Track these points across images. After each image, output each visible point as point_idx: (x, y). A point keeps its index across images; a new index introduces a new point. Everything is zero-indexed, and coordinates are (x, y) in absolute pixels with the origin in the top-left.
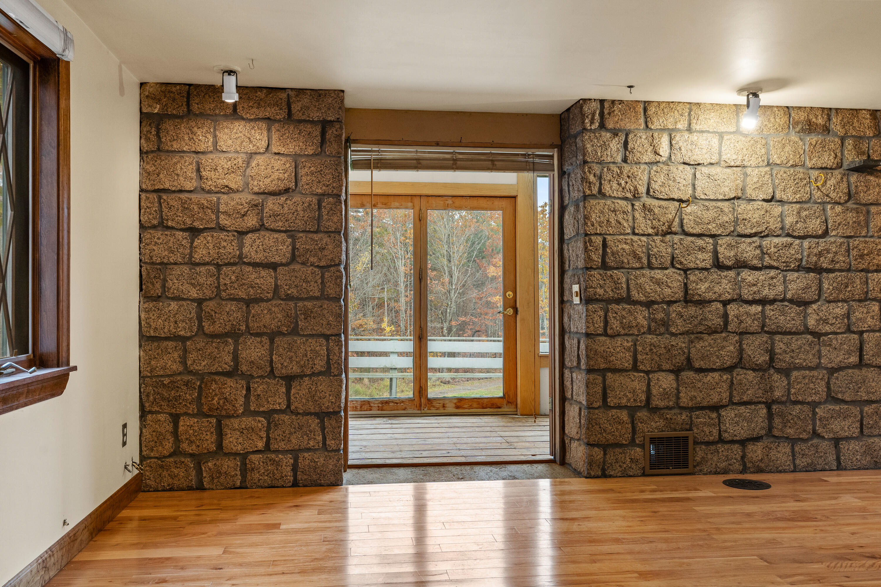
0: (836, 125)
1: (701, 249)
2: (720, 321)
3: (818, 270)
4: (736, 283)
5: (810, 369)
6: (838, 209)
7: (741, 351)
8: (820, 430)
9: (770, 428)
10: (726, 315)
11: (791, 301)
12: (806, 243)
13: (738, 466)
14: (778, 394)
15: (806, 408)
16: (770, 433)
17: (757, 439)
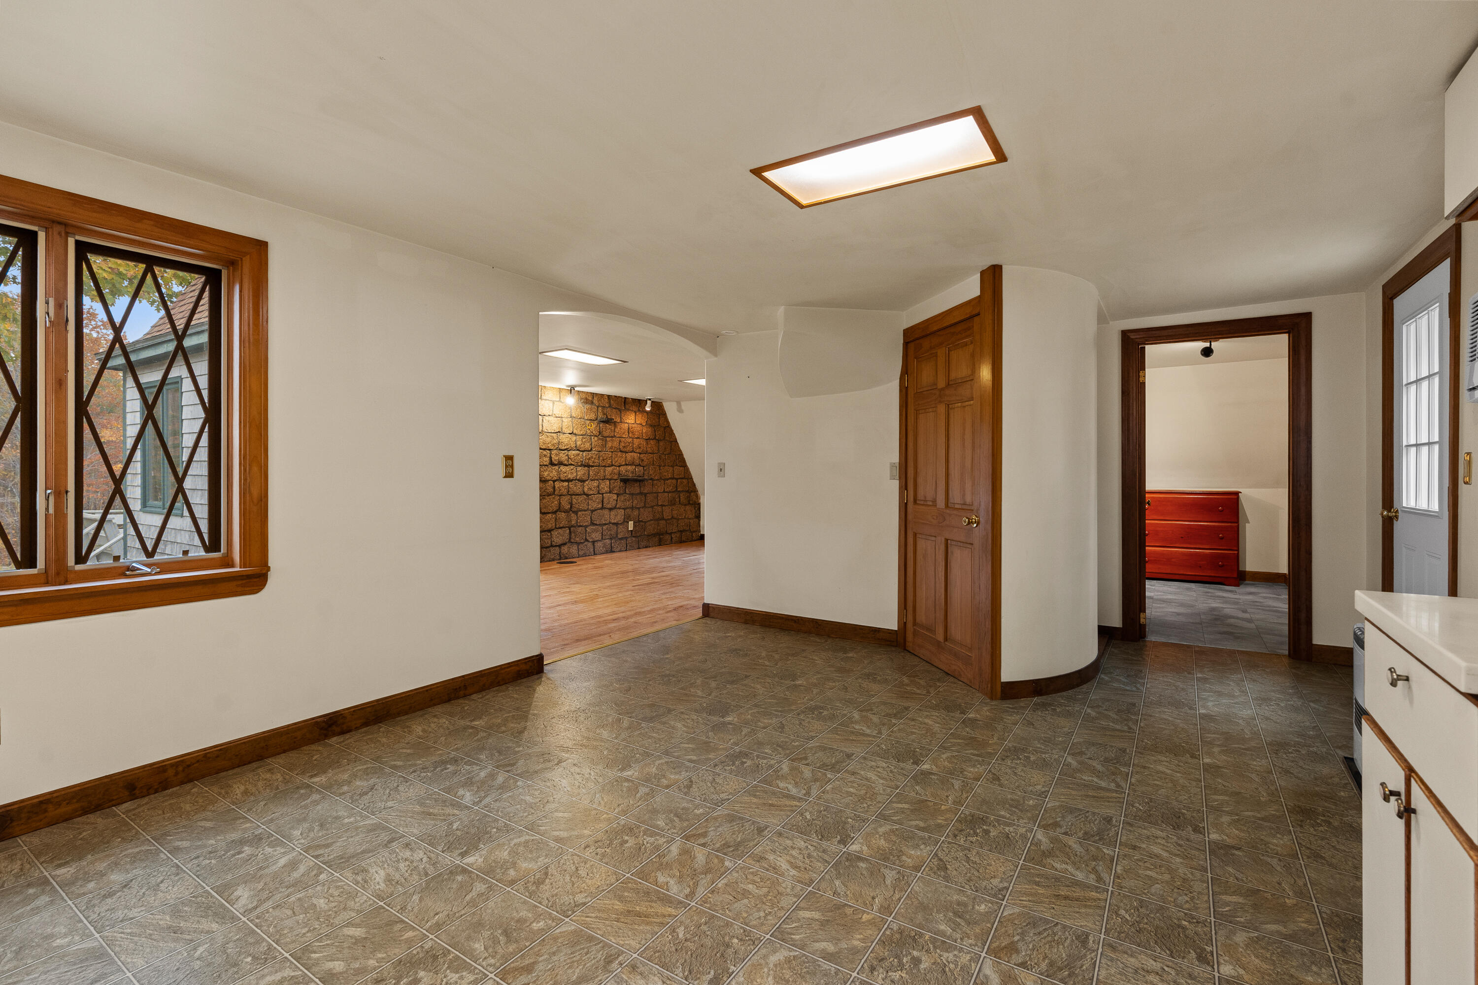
0: (595, 401)
1: (545, 456)
2: (552, 490)
3: (589, 466)
4: (559, 472)
5: (585, 511)
6: (596, 438)
7: (560, 503)
8: (588, 538)
9: (570, 538)
10: (554, 487)
11: (578, 480)
12: (584, 454)
13: (558, 557)
14: (573, 523)
15: (583, 528)
16: (570, 541)
17: (565, 544)
